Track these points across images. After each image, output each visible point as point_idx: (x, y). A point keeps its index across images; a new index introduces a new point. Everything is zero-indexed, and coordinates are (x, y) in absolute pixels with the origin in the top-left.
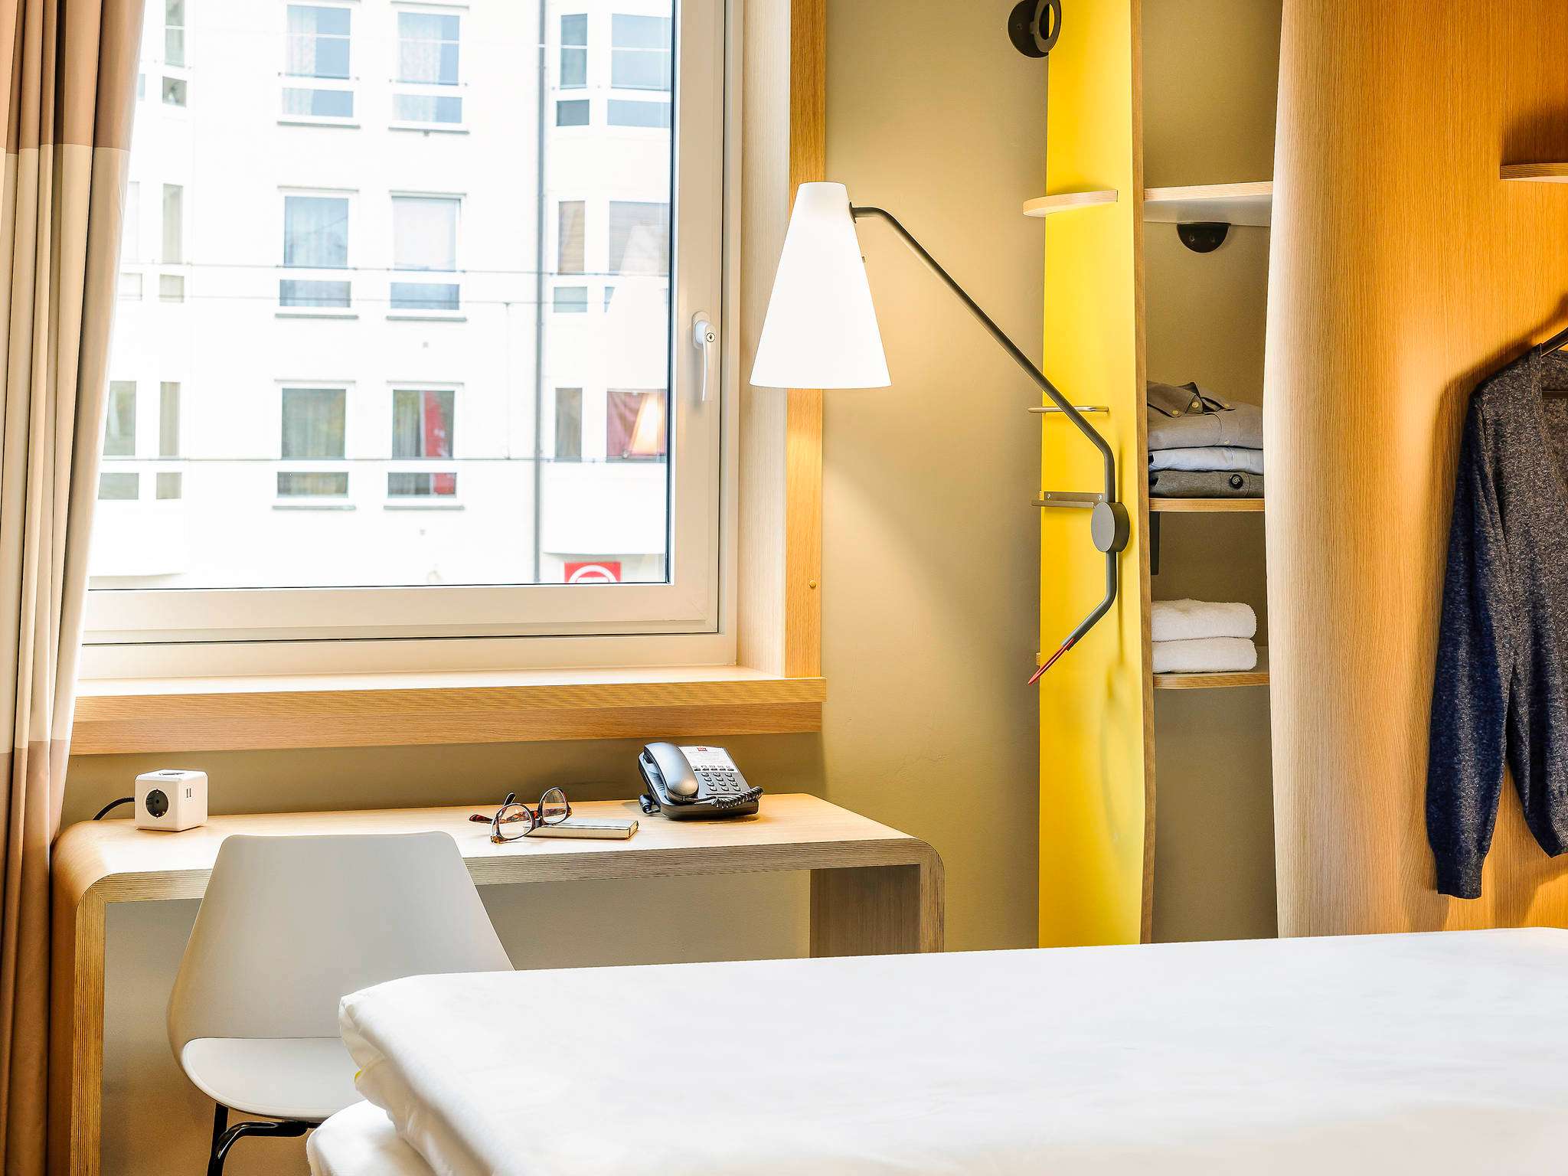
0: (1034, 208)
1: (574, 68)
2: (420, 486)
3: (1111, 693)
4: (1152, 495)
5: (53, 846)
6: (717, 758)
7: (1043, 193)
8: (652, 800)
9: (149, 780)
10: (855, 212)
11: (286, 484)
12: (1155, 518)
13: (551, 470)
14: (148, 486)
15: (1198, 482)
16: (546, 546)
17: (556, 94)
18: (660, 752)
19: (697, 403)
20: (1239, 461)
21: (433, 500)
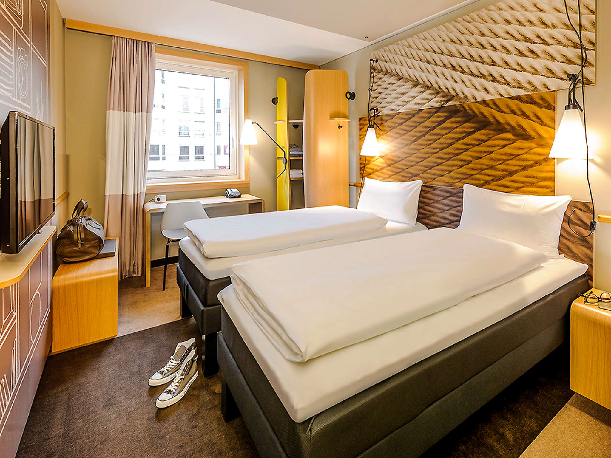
0: (275, 123)
1: (219, 105)
2: (199, 158)
3: (285, 181)
4: (290, 157)
5: (143, 205)
6: (236, 190)
7: (276, 121)
8: (228, 196)
9: (157, 197)
10: (253, 123)
11: (180, 158)
12: (290, 160)
13: (217, 156)
14: (161, 158)
15: (295, 156)
16: (216, 165)
17: (216, 109)
18: (229, 190)
19: (233, 146)
20: (300, 153)
21: (201, 160)
